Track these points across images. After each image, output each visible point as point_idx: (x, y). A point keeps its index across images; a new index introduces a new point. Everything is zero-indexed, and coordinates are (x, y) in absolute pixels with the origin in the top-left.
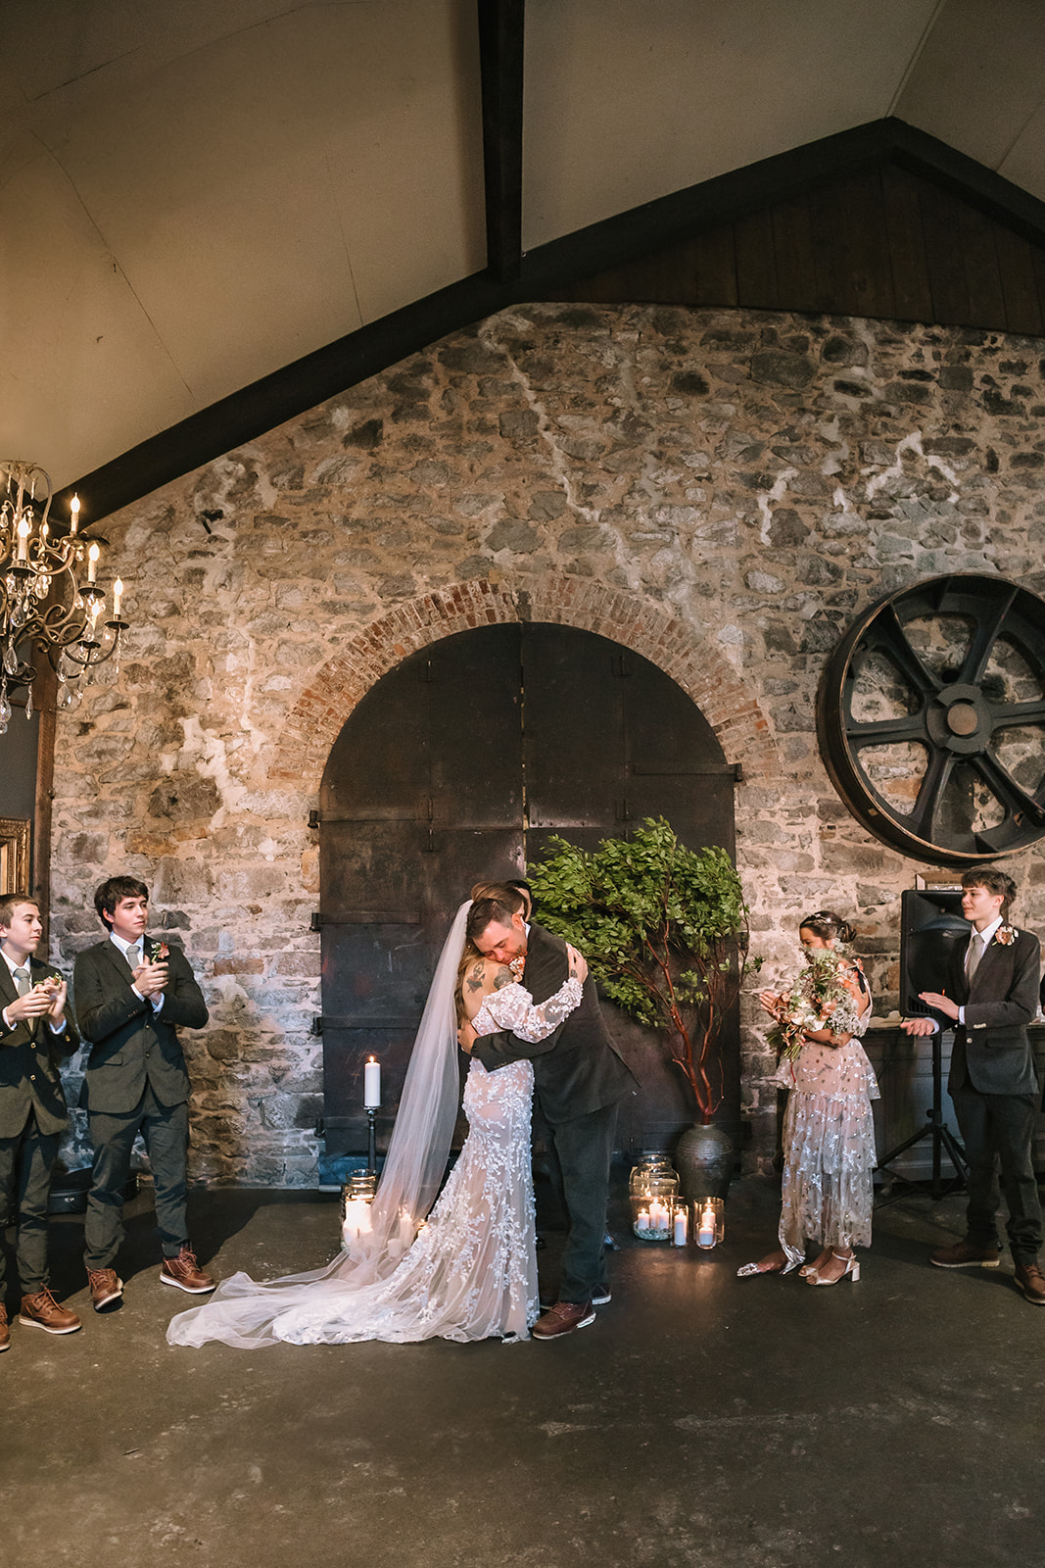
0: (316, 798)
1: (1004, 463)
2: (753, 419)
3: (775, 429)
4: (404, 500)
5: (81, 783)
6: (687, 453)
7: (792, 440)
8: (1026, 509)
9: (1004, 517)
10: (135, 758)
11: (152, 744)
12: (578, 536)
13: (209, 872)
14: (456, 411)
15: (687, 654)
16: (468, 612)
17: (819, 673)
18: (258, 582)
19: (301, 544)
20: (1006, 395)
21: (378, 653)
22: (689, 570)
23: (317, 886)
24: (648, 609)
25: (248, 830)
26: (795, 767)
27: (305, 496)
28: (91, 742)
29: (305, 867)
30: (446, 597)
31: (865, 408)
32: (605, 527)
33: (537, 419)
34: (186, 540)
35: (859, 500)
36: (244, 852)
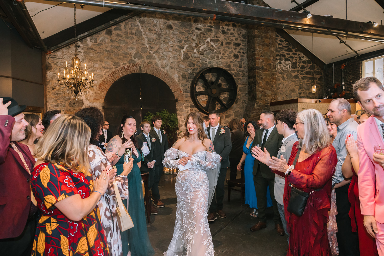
0: (103, 104)
1: (224, 44)
2: (181, 35)
3: (185, 37)
4: (117, 47)
5: (53, 100)
6: (169, 41)
7: (187, 39)
8: (227, 53)
9: (223, 54)
10: (65, 95)
12: (150, 57)
14: (127, 30)
15: (168, 79)
16: (130, 70)
17: (191, 83)
18: (89, 62)
19: (97, 54)
20: (226, 30)
21: (114, 77)
22: (169, 64)
24: (162, 71)
26: (186, 99)
27: (97, 44)
28: (55, 92)
30: (126, 67)
31: (201, 33)
32: (154, 55)
33: (142, 33)
34: (73, 51)
35: (198, 51)
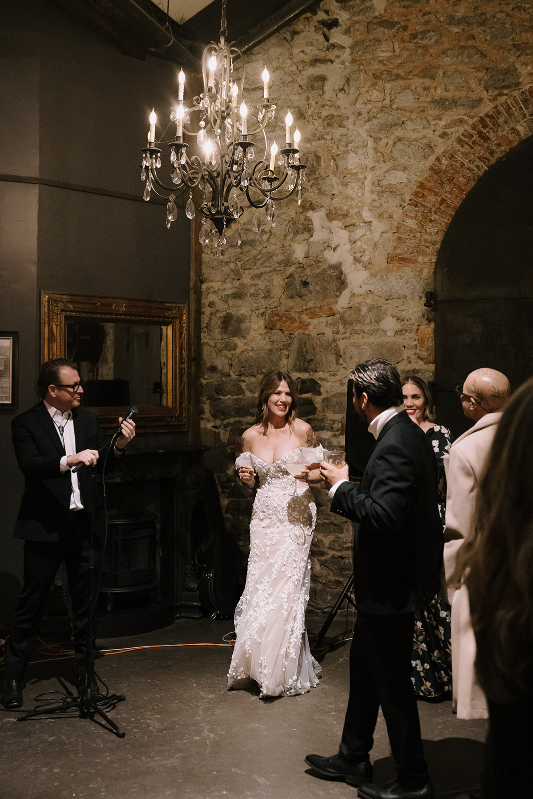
0: (431, 279)
5: (226, 269)
10: (271, 248)
11: (286, 236)
13: (337, 346)
21: (486, 145)
23: (431, 358)
25: (371, 309)
28: (233, 235)
29: (421, 342)
34: (308, 50)
36: (367, 328)
